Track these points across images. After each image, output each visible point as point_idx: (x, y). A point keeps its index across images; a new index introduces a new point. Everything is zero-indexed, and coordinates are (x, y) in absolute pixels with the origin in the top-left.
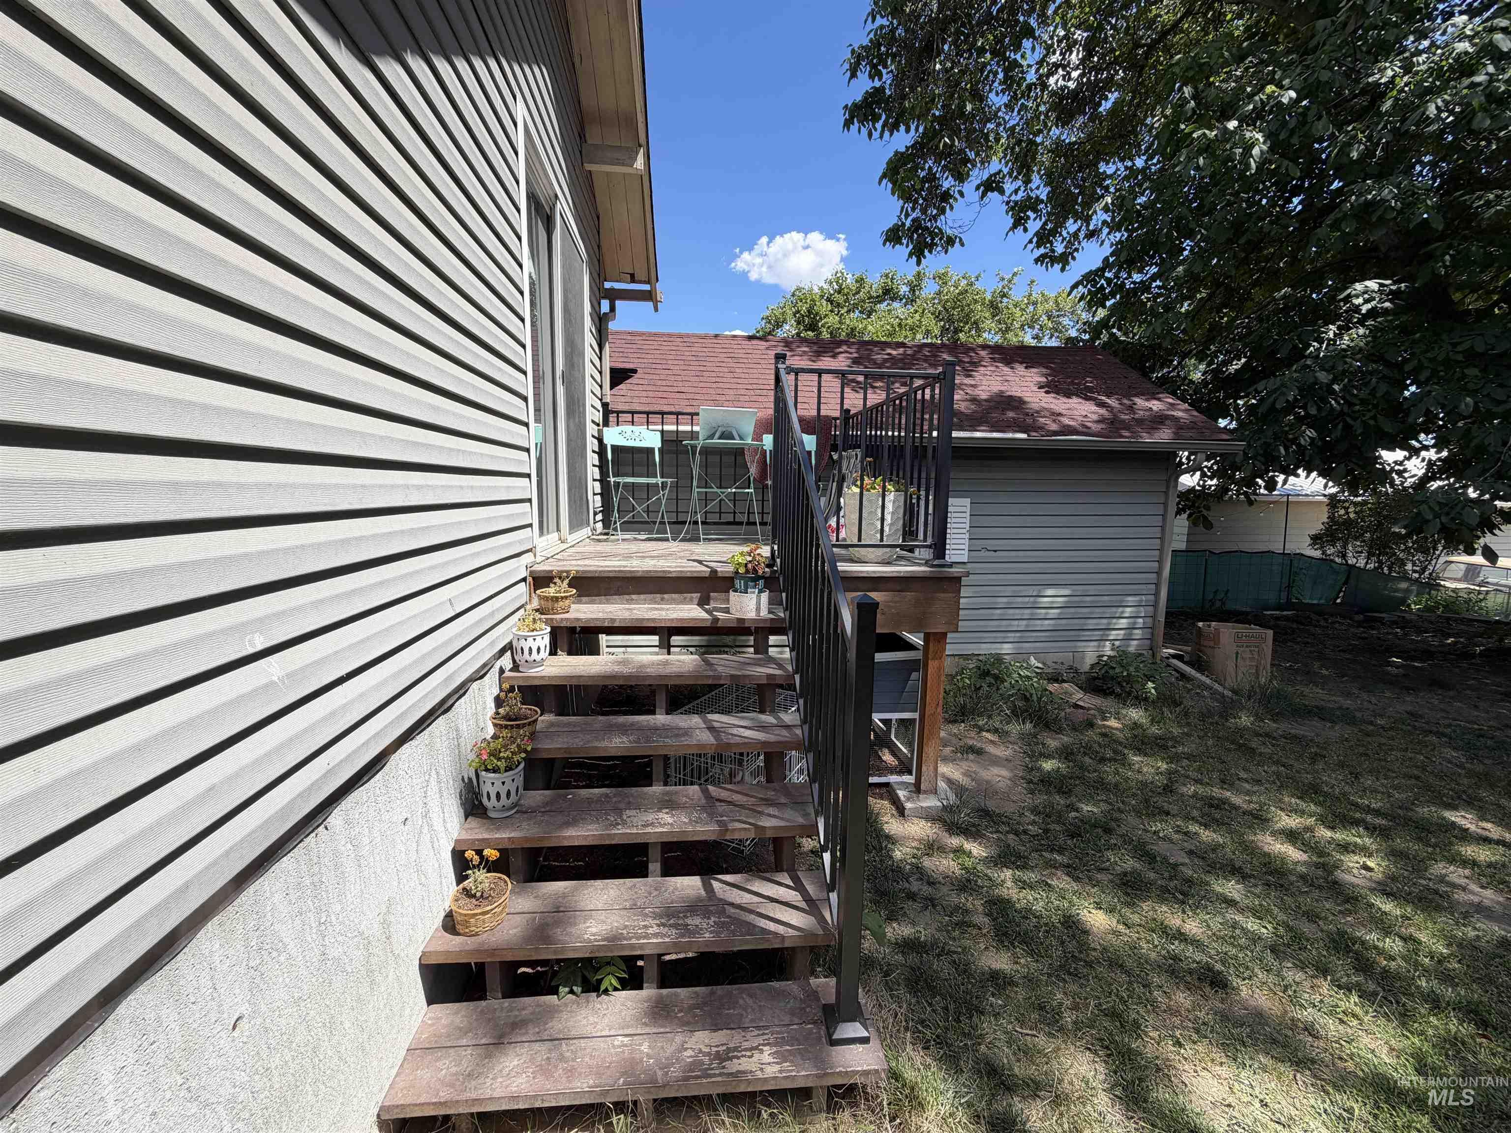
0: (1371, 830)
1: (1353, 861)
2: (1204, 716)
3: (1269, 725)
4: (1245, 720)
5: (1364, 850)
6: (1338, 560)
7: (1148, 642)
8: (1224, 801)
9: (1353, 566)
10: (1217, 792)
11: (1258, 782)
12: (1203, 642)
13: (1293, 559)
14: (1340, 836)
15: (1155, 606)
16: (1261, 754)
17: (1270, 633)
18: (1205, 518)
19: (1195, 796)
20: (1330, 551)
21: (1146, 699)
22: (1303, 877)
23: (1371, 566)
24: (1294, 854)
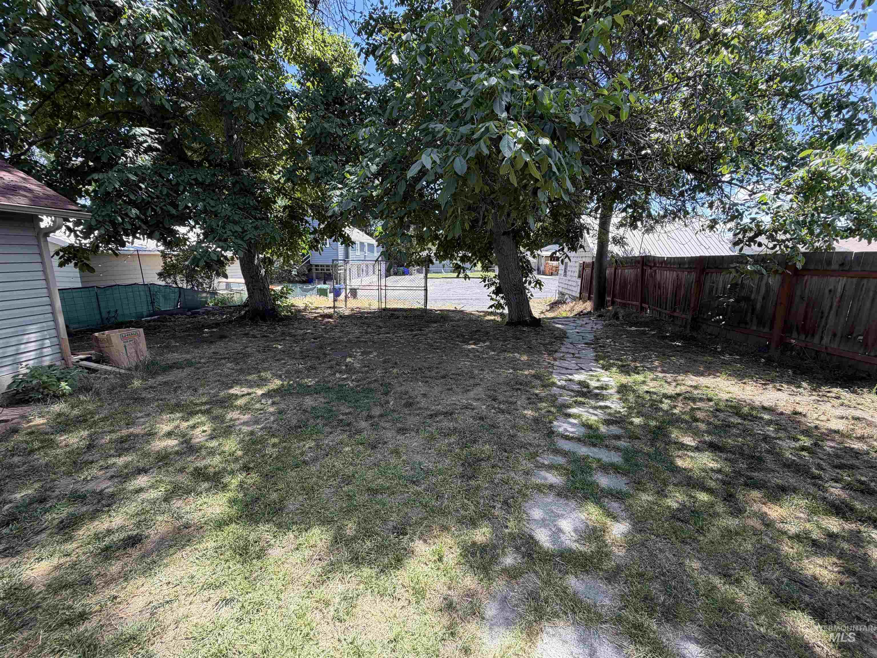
0: (203, 413)
1: (198, 431)
2: (110, 391)
3: (151, 382)
4: (137, 383)
5: (203, 424)
6: (174, 285)
7: (60, 355)
8: (132, 434)
9: (182, 288)
10: (125, 432)
11: (148, 415)
12: (101, 345)
13: (150, 287)
14: (191, 423)
15: (57, 328)
16: (148, 399)
17: (141, 330)
18: (88, 265)
19: (111, 441)
20: (169, 280)
21: (64, 395)
22: (177, 453)
23: (189, 287)
24: (172, 442)
